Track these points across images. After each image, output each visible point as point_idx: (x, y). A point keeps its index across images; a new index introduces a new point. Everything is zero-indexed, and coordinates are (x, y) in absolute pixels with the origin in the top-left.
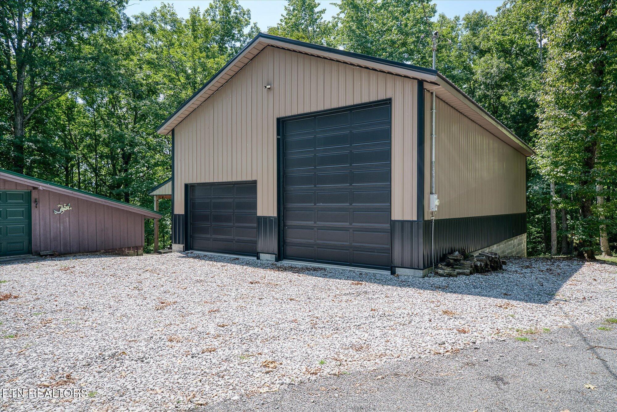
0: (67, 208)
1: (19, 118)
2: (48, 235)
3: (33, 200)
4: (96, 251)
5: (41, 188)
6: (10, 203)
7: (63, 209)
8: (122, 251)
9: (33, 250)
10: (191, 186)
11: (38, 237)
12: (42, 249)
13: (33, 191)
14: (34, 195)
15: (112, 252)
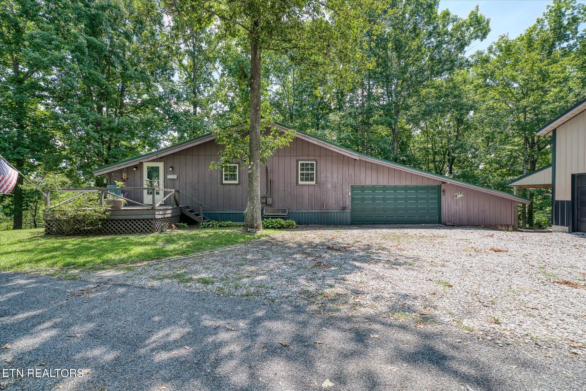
0: (461, 195)
1: (396, 144)
2: (450, 213)
3: (442, 190)
4: (479, 226)
5: (448, 183)
6: (430, 192)
7: (458, 196)
8: (497, 227)
9: (442, 222)
10: (578, 176)
11: (445, 213)
12: (447, 221)
13: (442, 185)
14: (443, 187)
15: (489, 227)
